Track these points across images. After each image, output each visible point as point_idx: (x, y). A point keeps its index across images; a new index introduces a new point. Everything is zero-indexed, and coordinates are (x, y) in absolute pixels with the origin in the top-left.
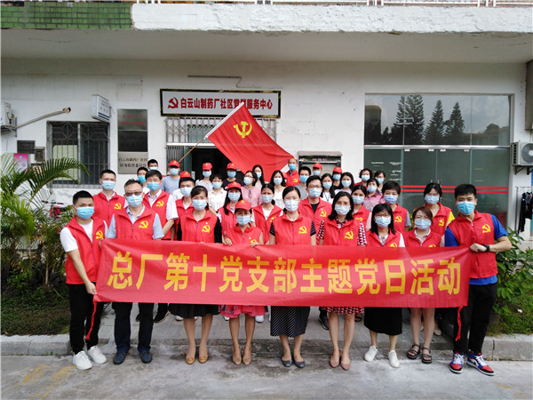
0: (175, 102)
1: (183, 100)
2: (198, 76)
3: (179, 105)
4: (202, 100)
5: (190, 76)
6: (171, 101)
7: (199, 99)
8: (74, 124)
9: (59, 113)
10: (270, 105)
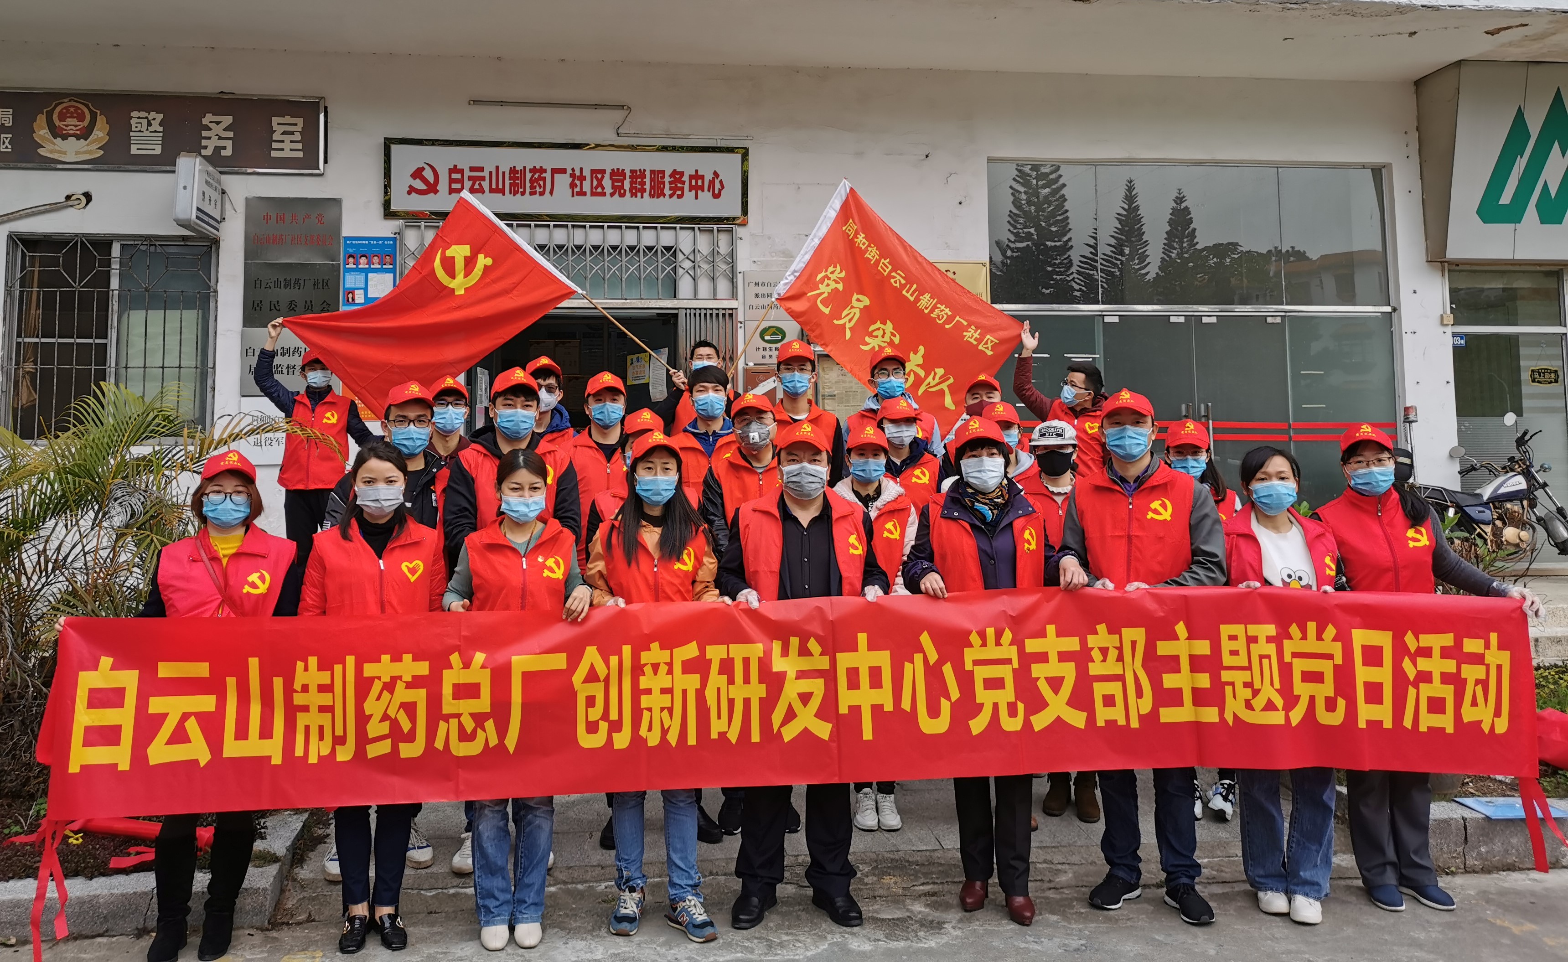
0: (431, 179)
1: (454, 170)
2: (502, 103)
3: (443, 186)
4: (513, 170)
5: (476, 102)
6: (418, 174)
7: (505, 168)
8: (103, 244)
9: (53, 208)
10: (717, 186)
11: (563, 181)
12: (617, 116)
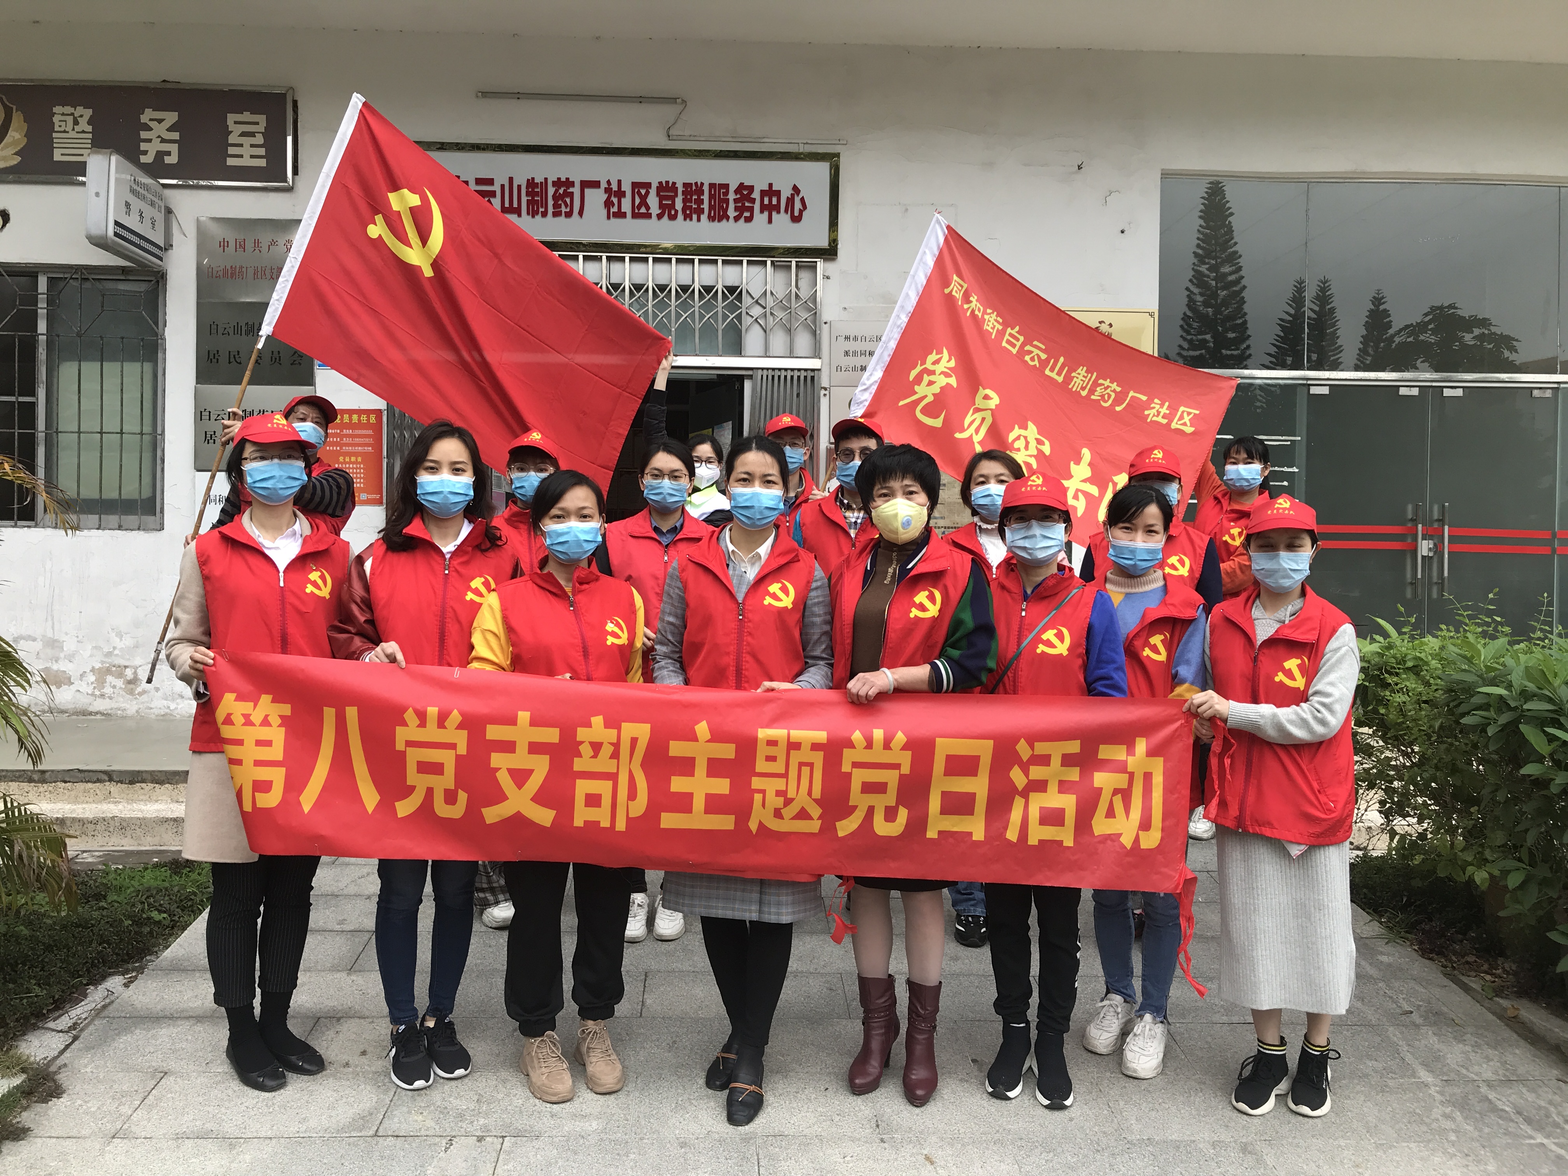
2: (518, 96)
4: (531, 183)
5: (485, 94)
7: (521, 180)
8: (25, 276)
10: (798, 205)
11: (596, 198)
12: (668, 112)
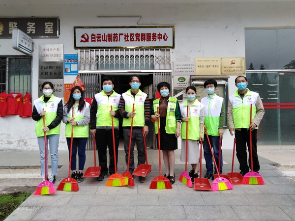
1: (93, 35)
4: (109, 35)
6: (83, 36)
7: (106, 34)
10: (166, 37)
11: (122, 37)
